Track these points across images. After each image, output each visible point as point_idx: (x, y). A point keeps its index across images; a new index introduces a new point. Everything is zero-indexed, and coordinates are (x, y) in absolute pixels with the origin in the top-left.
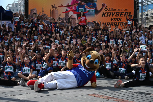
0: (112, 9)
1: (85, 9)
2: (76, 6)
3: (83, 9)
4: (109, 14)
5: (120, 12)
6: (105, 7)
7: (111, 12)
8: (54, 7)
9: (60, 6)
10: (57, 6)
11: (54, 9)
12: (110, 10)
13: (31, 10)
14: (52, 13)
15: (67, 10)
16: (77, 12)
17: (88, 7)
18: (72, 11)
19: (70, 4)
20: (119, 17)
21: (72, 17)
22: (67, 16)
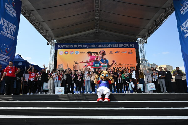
0: (120, 64)
1: (100, 64)
2: (93, 62)
3: (98, 64)
4: (118, 68)
5: (127, 66)
6: (115, 62)
7: (120, 66)
8: (76, 63)
9: (81, 62)
11: (76, 64)
12: (119, 65)
13: (59, 65)
14: (75, 67)
16: (94, 66)
17: (102, 63)
18: (90, 66)
19: (88, 61)
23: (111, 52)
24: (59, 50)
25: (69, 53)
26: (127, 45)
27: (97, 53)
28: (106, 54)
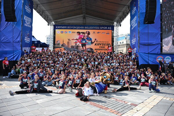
1: (86, 41)
2: (81, 39)
5: (104, 43)
6: (97, 40)
8: (69, 40)
10: (71, 39)
12: (99, 42)
13: (57, 41)
14: (68, 43)
15: (76, 41)
16: (81, 43)
17: (88, 40)
18: (79, 42)
19: (78, 39)
20: (104, 46)
21: (79, 45)
22: (76, 45)
23: (94, 32)
24: (56, 30)
25: (64, 32)
26: (106, 28)
27: (84, 33)
28: (90, 34)
